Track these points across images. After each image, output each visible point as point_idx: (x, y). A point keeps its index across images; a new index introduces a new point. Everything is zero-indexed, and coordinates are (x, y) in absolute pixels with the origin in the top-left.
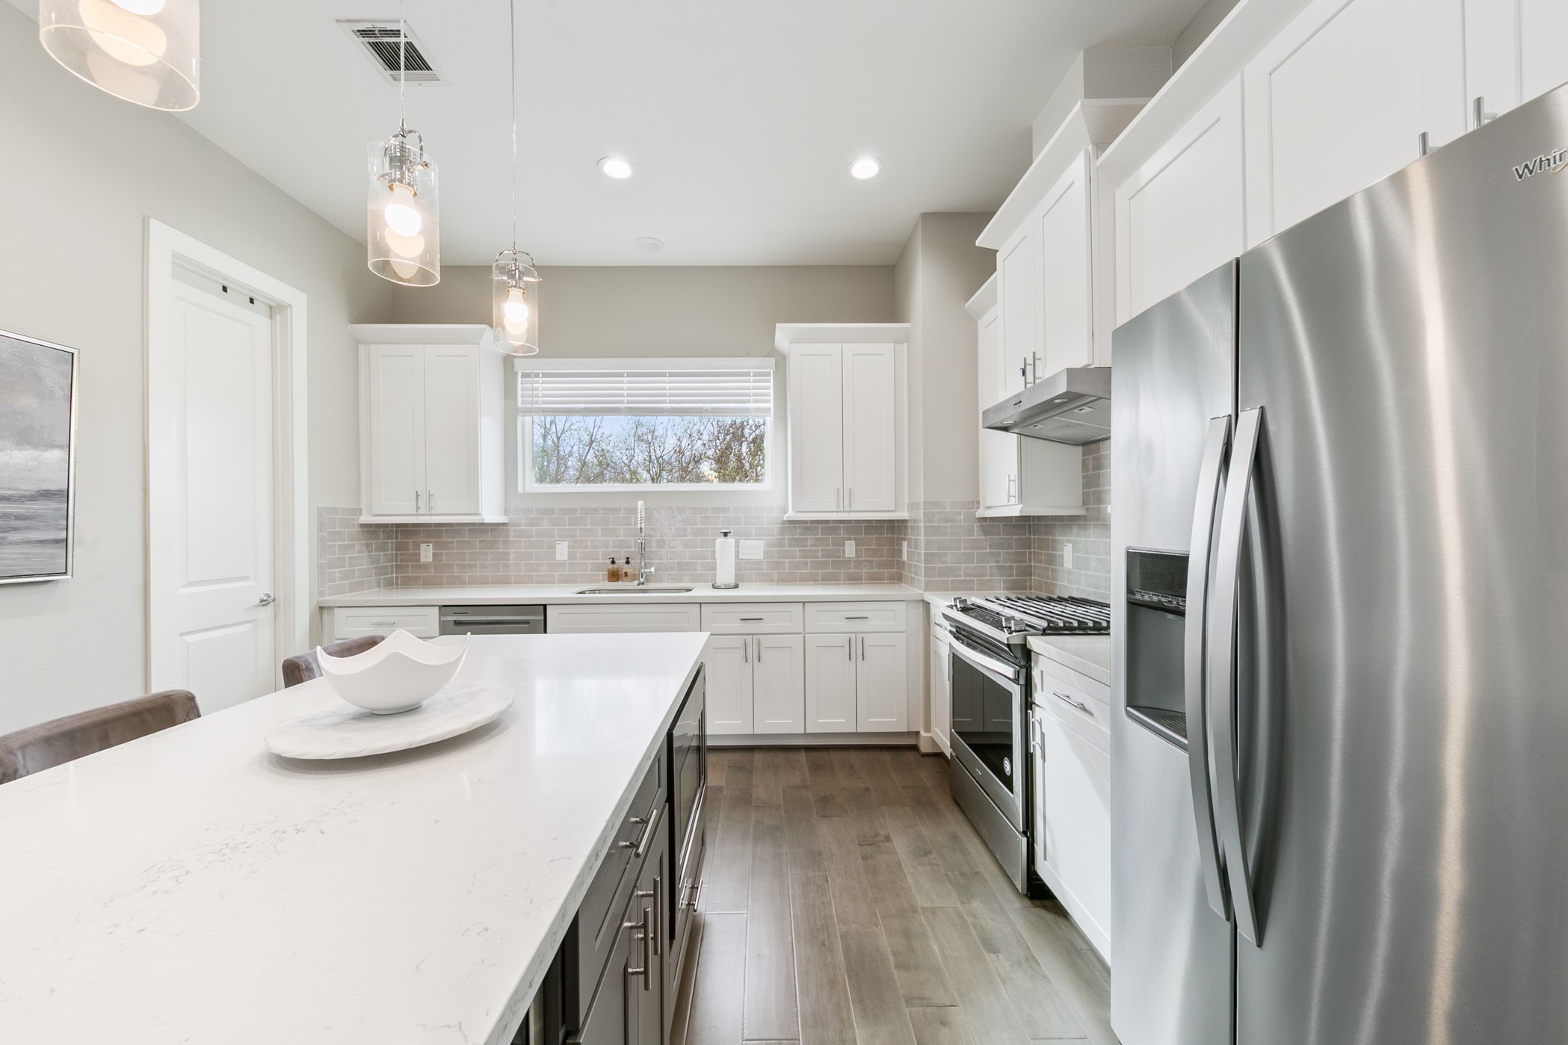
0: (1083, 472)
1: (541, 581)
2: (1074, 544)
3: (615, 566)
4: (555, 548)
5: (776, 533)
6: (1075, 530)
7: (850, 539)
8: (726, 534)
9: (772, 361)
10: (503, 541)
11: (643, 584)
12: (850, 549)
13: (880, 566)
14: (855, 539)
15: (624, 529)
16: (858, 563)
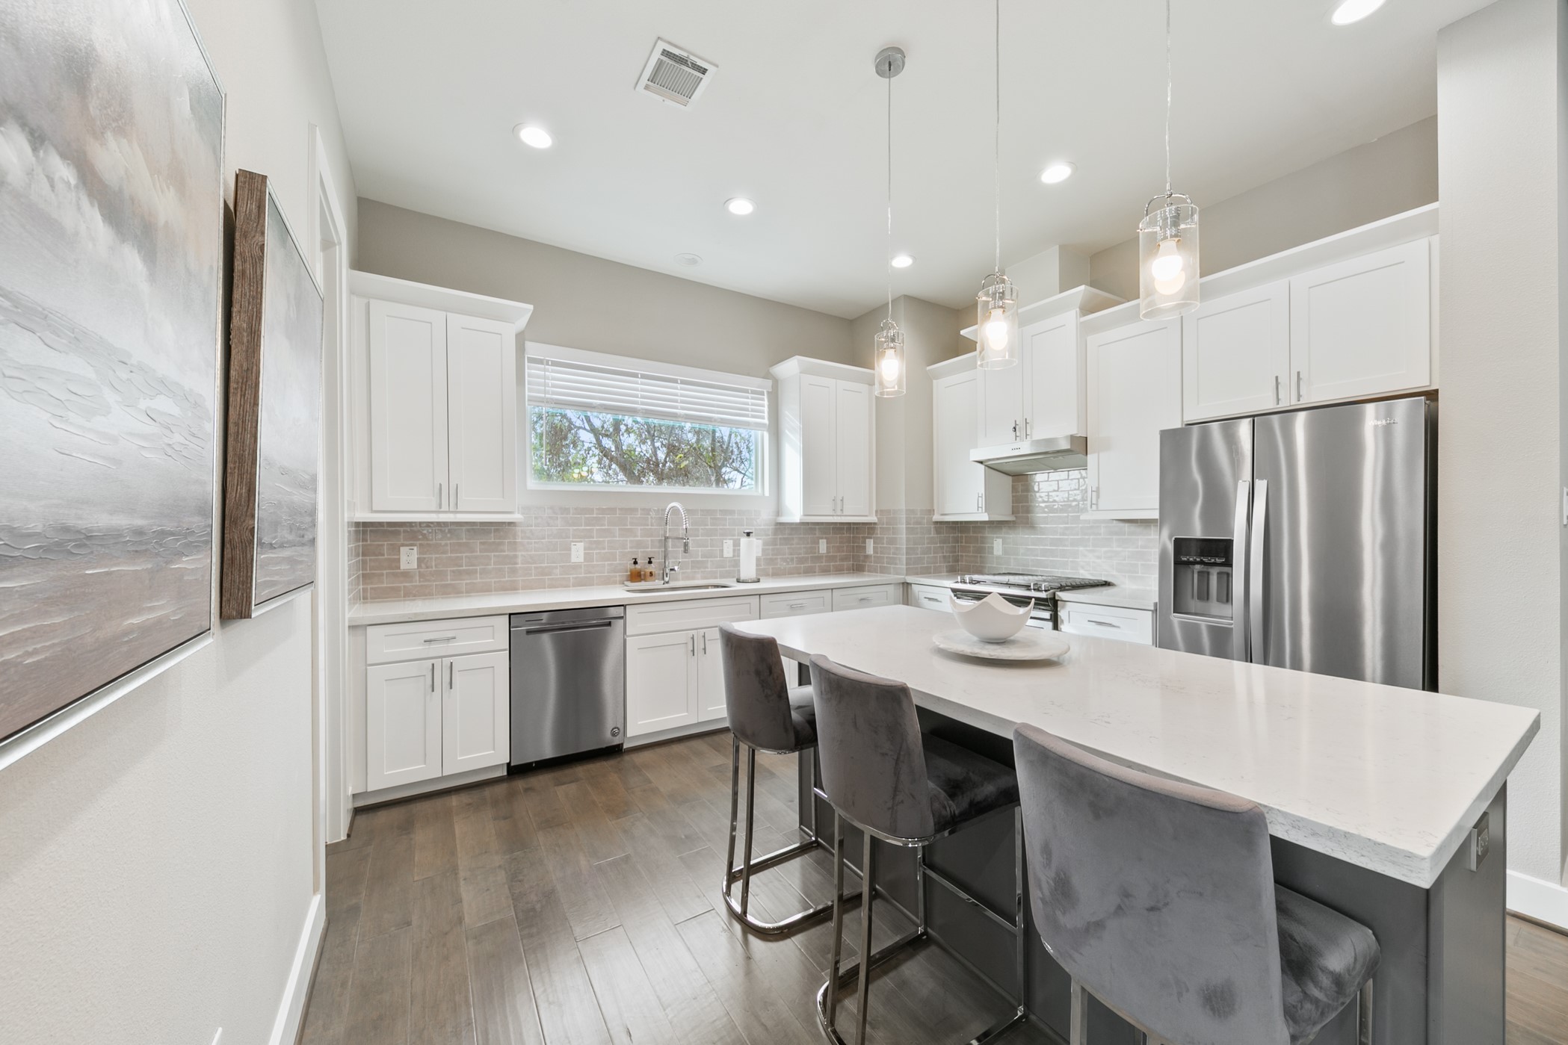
0: (1013, 492)
1: (554, 585)
2: (1004, 539)
3: (638, 566)
4: (570, 550)
5: (770, 533)
6: (1004, 530)
7: (822, 538)
8: (748, 534)
9: (769, 383)
10: (509, 543)
11: (667, 582)
12: (823, 547)
13: (842, 560)
14: (826, 538)
15: (641, 530)
16: (830, 558)
